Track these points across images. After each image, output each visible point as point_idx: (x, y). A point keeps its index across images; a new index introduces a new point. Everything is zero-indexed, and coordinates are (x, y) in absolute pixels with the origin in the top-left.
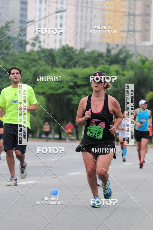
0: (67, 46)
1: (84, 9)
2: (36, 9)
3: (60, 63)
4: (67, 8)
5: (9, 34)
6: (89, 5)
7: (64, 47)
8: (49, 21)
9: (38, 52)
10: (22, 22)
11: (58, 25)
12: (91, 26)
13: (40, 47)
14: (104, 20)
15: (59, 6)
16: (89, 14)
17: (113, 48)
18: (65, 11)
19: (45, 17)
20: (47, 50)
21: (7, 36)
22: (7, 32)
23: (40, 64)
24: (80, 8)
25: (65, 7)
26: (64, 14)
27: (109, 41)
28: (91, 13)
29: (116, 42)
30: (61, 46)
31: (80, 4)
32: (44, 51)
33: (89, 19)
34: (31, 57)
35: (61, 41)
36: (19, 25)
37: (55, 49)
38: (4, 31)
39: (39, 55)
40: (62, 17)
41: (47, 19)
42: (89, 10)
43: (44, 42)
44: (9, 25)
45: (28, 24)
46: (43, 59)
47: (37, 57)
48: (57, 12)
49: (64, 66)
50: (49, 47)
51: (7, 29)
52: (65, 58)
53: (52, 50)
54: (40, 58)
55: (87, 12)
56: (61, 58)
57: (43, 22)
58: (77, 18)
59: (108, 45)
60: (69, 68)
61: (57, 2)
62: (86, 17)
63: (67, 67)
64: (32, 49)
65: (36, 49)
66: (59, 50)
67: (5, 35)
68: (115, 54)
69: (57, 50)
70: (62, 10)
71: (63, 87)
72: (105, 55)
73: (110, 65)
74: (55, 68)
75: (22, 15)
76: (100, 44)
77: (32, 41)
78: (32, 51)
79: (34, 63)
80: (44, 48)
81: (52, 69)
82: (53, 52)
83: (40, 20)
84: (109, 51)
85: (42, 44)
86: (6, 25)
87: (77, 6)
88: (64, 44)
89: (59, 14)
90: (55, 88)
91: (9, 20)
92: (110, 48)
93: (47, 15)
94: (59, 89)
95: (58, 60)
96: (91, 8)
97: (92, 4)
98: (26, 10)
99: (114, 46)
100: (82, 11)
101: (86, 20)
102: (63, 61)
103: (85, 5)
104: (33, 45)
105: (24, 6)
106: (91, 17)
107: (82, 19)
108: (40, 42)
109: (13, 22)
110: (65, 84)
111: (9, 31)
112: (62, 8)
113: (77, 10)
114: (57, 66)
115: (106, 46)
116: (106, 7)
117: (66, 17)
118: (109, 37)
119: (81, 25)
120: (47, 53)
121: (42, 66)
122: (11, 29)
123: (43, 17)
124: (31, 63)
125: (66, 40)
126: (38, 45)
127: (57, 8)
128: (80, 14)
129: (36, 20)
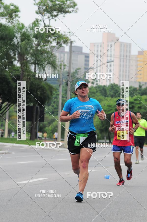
0: (114, 84)
1: (125, 60)
2: (94, 61)
3: (110, 94)
4: (114, 60)
5: (78, 76)
6: (128, 58)
7: (112, 84)
8: (103, 68)
9: (95, 87)
10: (85, 69)
11: (109, 71)
12: (129, 71)
13: (97, 84)
14: (137, 67)
15: (109, 59)
16: (128, 64)
17: (143, 85)
18: (113, 61)
19: (100, 66)
20: (101, 86)
21: (76, 78)
22: (76, 75)
23: (97, 95)
24: (122, 60)
25: (112, 59)
26: (112, 63)
27: (141, 80)
28: (129, 62)
29: (145, 81)
30: (110, 84)
31: (122, 57)
32: (99, 87)
33: (128, 67)
34: (92, 91)
35: (110, 80)
36: (84, 71)
37: (106, 86)
38: (75, 75)
39: (96, 90)
40: (110, 66)
41: (101, 66)
42: (128, 60)
43: (100, 81)
44: (78, 71)
45: (90, 70)
46: (99, 92)
47: (95, 91)
48: (108, 62)
49: (112, 96)
50: (103, 85)
51: (76, 73)
52: (113, 91)
53: (104, 86)
54: (97, 92)
55: (126, 62)
56: (110, 91)
57: (99, 68)
58: (120, 66)
59: (140, 83)
60: (115, 98)
61: (108, 56)
62: (126, 65)
63: (114, 97)
64: (92, 85)
65: (95, 85)
66: (109, 86)
67: (75, 77)
68: (144, 89)
69: (107, 86)
70: (111, 61)
71: (112, 110)
72: (138, 89)
73: (141, 95)
74: (106, 98)
75: (85, 64)
76: (135, 82)
77: (92, 81)
78: (92, 87)
79: (93, 95)
80: (99, 85)
81: (105, 98)
82: (105, 88)
83: (97, 67)
84: (140, 87)
85: (98, 82)
86: (76, 71)
87: (120, 58)
88: (112, 82)
89: (109, 64)
90: (107, 110)
91: (78, 67)
92: (141, 85)
93: (101, 64)
94: (109, 111)
95: (108, 92)
96: (129, 60)
97: (129, 57)
98: (88, 61)
99: (144, 84)
100: (123, 62)
101: (126, 67)
102: (112, 93)
103: (125, 57)
104: (93, 83)
105: (87, 59)
106: (129, 65)
107: (123, 67)
108: (97, 81)
109: (80, 69)
110: (113, 108)
111: (78, 74)
112: (111, 60)
113: (120, 61)
114: (108, 97)
115: (139, 84)
116: (138, 59)
117: (114, 65)
118: (140, 78)
119: (123, 70)
120: (101, 89)
121: (98, 96)
122: (79, 73)
123: (99, 65)
124: (91, 95)
125: (113, 80)
126: (95, 83)
127: (108, 60)
128: (122, 63)
129: (95, 67)
